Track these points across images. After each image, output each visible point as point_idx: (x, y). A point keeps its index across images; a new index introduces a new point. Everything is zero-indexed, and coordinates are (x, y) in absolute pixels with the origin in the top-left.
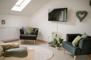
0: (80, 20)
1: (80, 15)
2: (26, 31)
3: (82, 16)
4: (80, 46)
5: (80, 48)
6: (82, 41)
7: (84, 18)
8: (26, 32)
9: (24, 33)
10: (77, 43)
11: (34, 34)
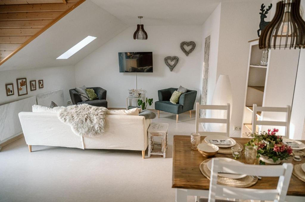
0: (170, 68)
1: (169, 61)
2: (84, 95)
3: (172, 63)
4: (182, 102)
5: (182, 105)
6: (183, 96)
7: (175, 65)
8: (85, 97)
9: (82, 99)
10: (177, 99)
11: (98, 99)
